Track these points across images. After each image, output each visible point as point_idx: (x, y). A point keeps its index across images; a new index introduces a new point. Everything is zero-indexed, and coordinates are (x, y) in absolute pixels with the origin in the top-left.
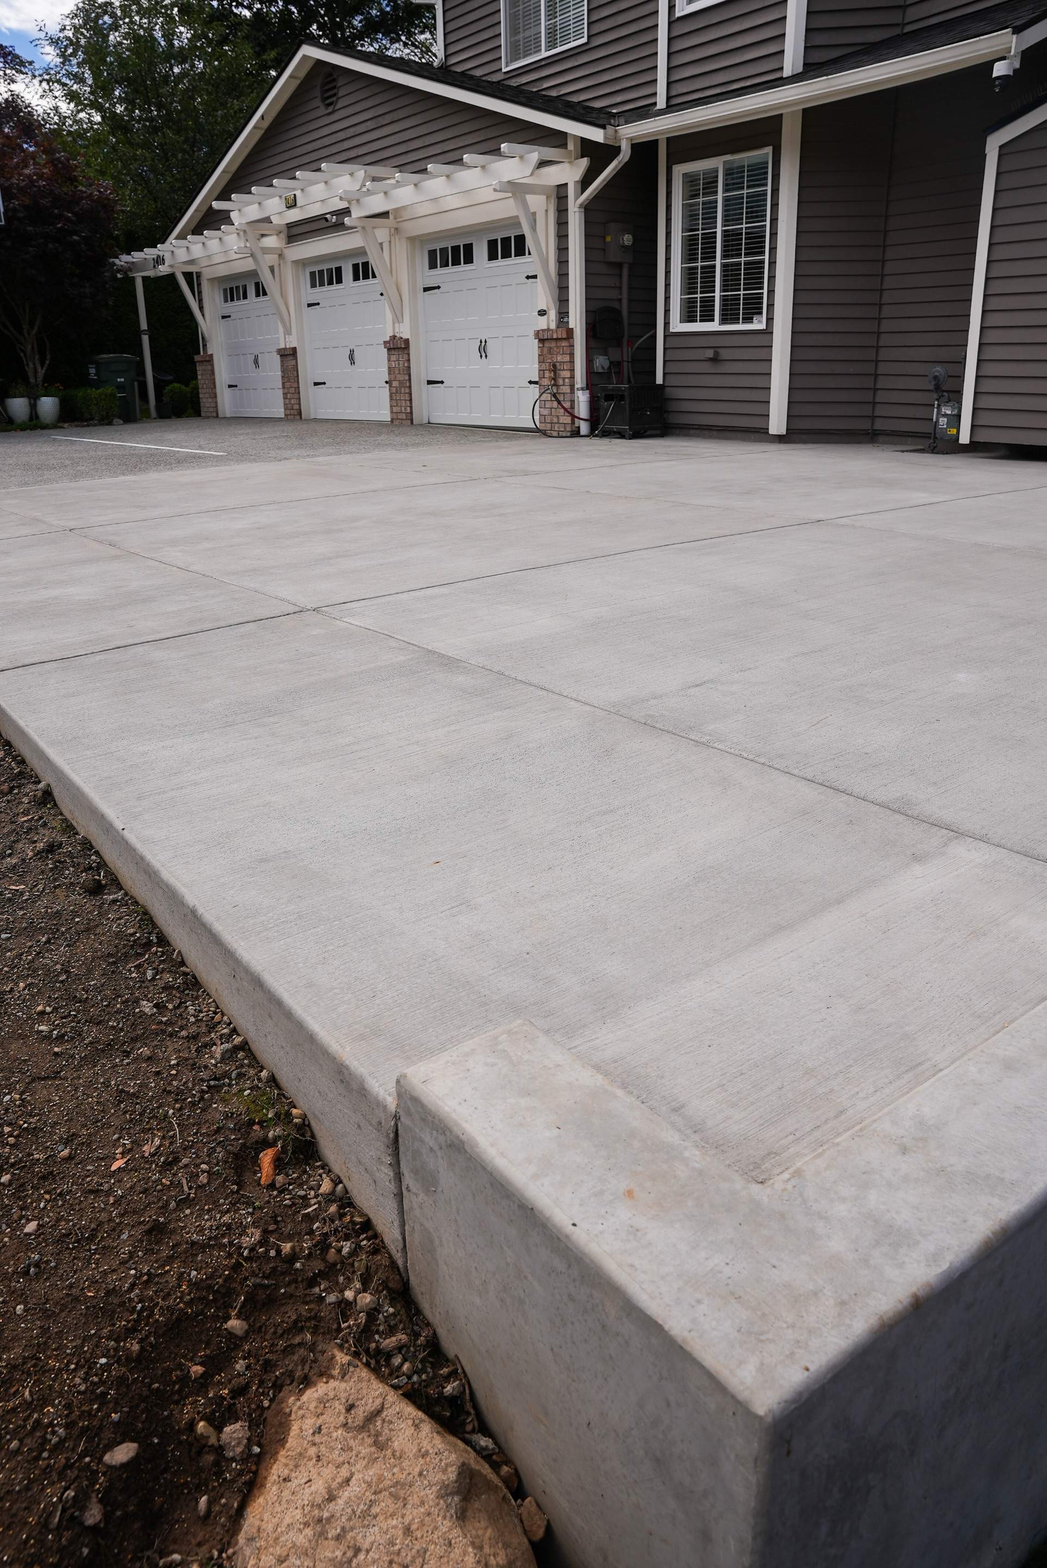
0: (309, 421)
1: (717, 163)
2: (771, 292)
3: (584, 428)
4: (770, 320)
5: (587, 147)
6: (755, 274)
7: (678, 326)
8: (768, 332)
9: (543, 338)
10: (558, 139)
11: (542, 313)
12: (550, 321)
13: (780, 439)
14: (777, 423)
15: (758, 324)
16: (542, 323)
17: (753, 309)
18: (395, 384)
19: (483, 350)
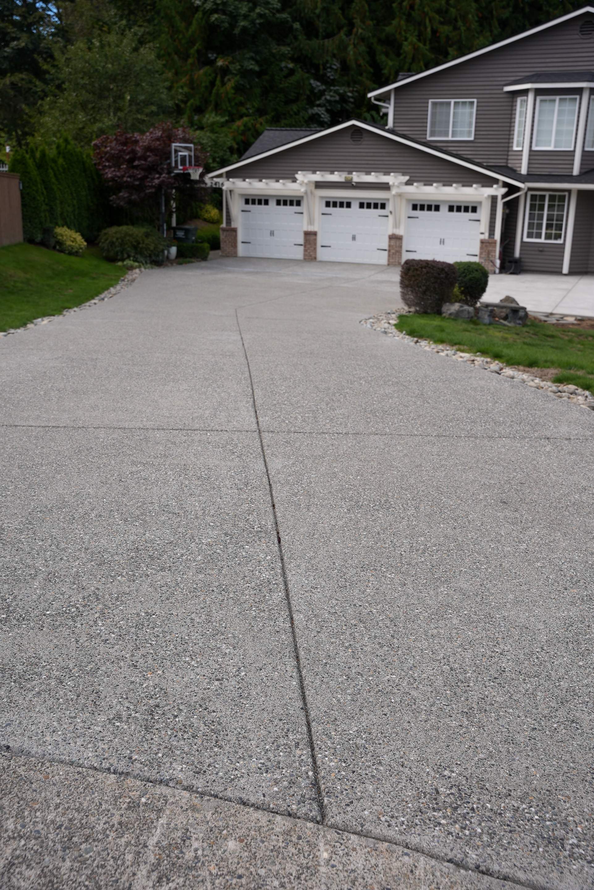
0: (320, 262)
1: (547, 194)
2: (566, 233)
3: (497, 271)
4: (565, 240)
5: (505, 185)
6: (559, 227)
7: (526, 239)
8: (564, 244)
9: (482, 242)
10: (496, 181)
11: (482, 233)
12: (486, 236)
13: (565, 275)
14: (565, 270)
15: (560, 241)
16: (482, 237)
17: (558, 237)
18: (392, 251)
19: (442, 242)
